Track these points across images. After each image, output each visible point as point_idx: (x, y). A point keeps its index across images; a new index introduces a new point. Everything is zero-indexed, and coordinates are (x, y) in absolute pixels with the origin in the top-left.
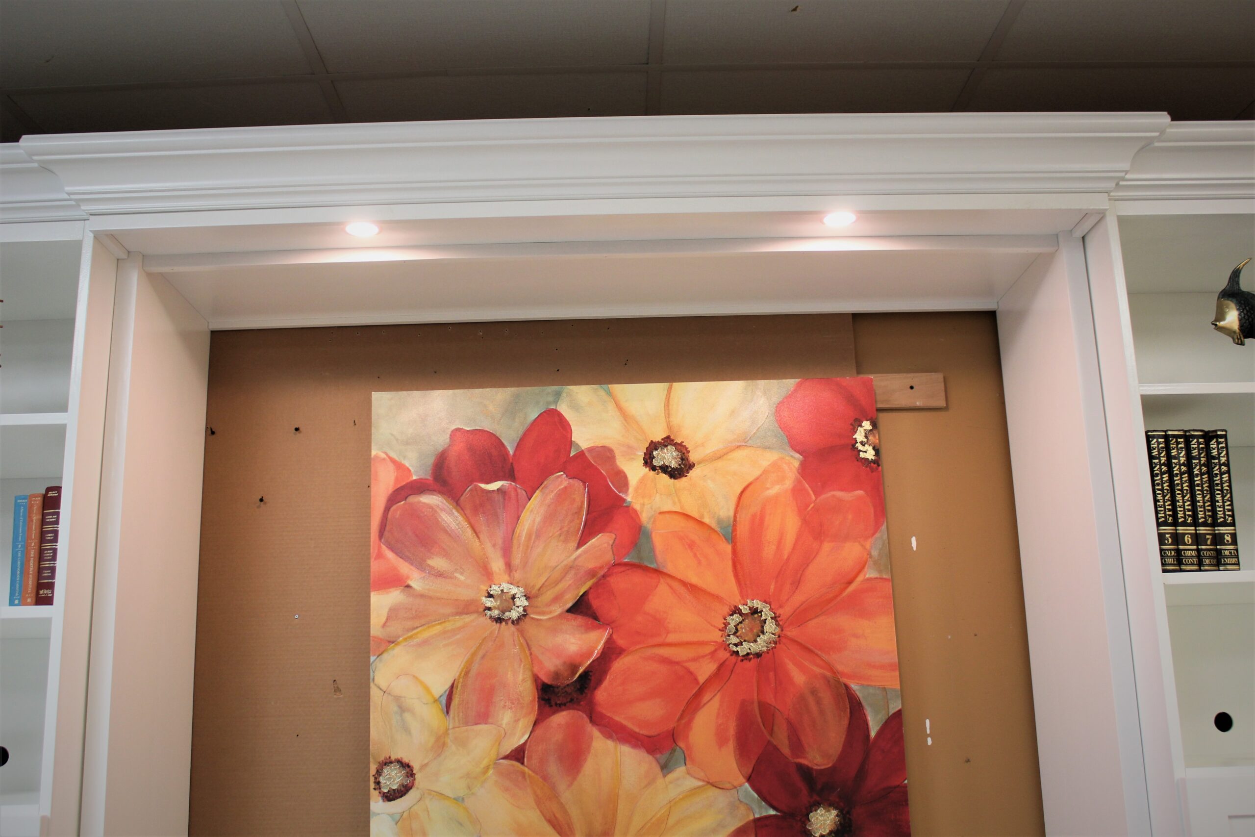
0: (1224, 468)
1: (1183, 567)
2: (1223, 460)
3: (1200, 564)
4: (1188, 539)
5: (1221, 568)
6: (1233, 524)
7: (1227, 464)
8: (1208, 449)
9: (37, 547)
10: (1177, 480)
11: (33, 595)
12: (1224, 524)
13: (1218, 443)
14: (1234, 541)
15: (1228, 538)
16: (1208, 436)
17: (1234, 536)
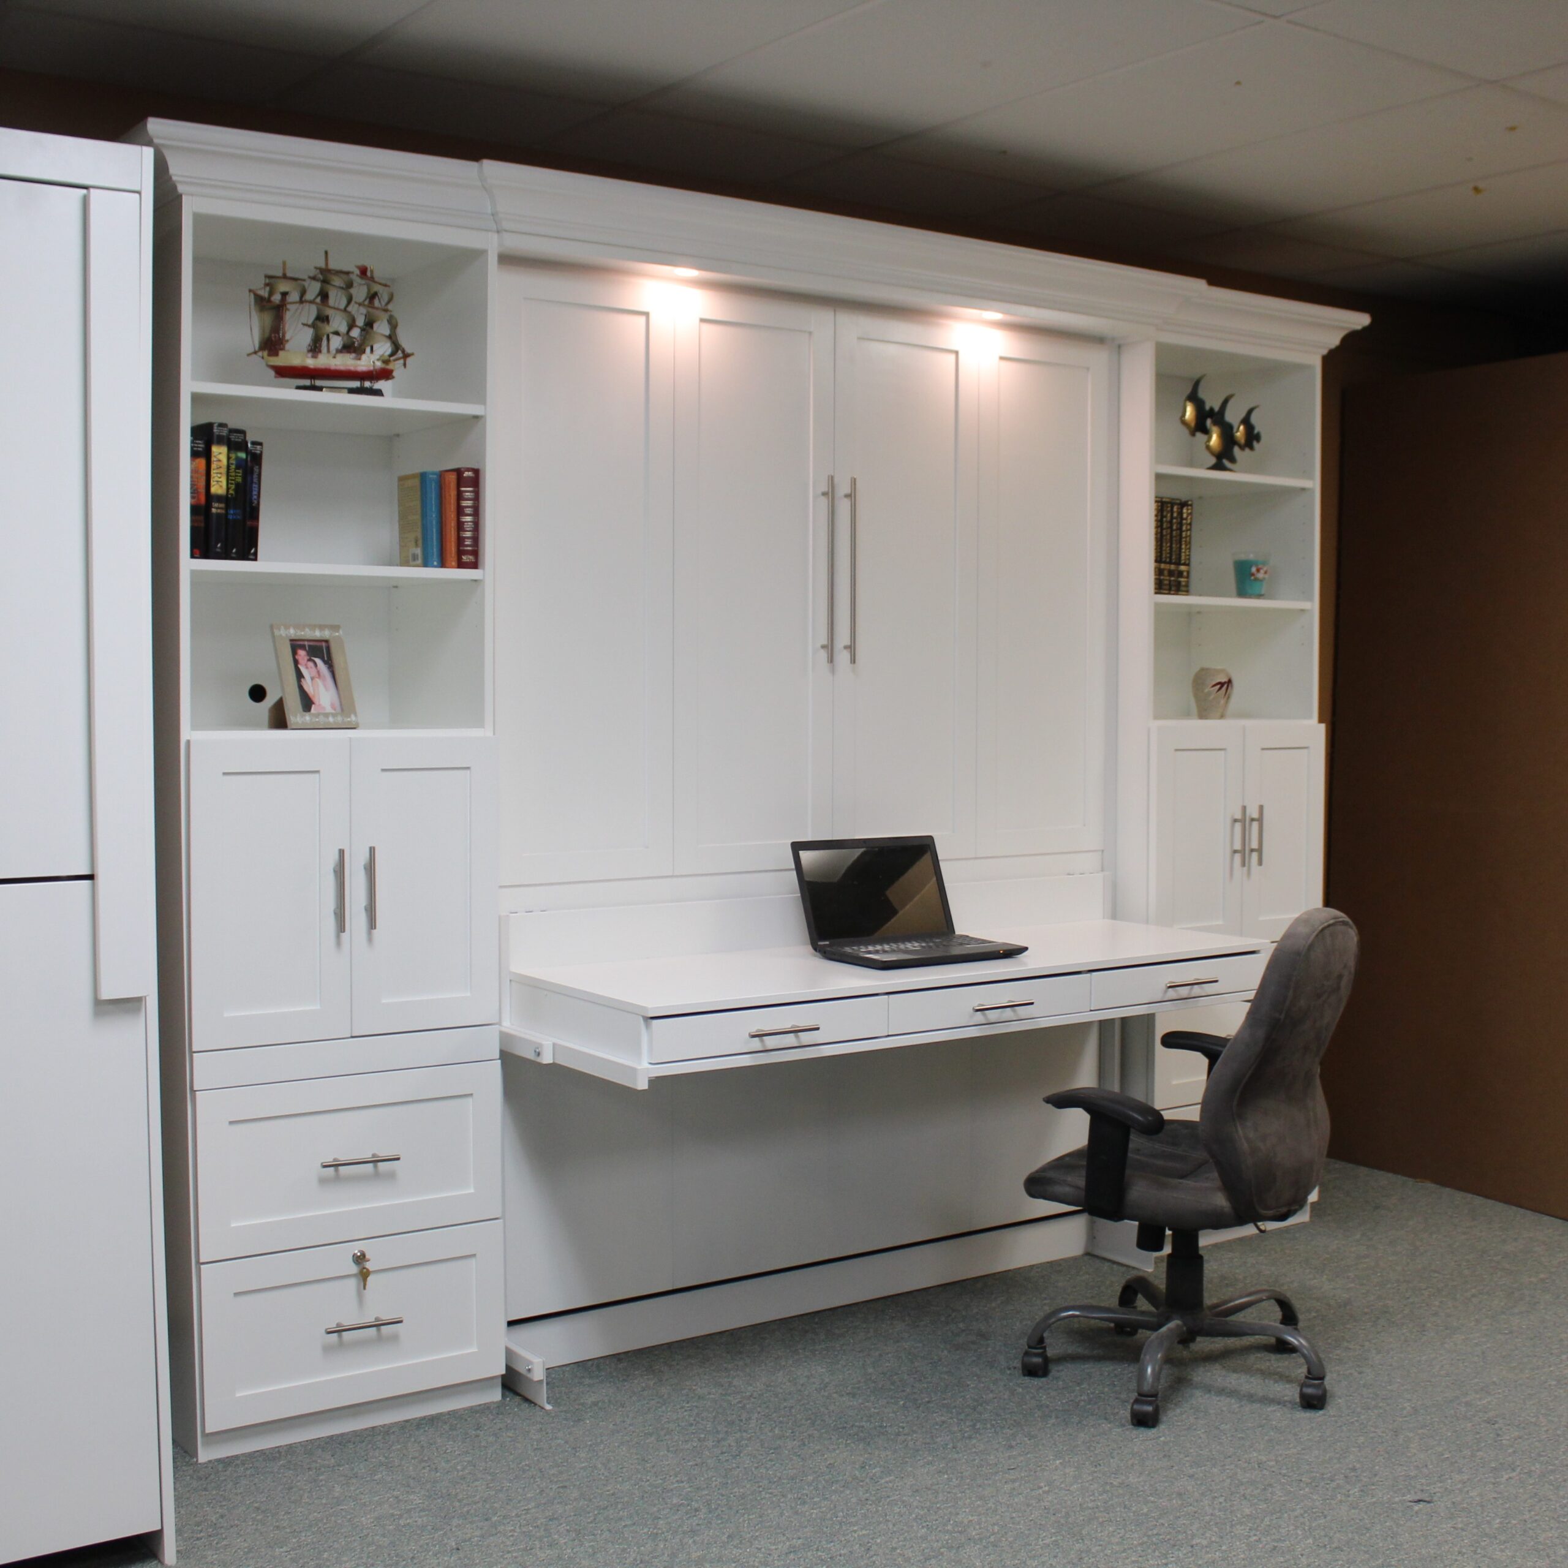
0: (1189, 527)
1: (1162, 591)
2: (1189, 521)
3: (1170, 590)
4: (1166, 573)
5: (1180, 593)
6: (1188, 565)
7: (1190, 524)
8: (1181, 513)
9: (456, 519)
10: (1164, 532)
11: (455, 559)
12: (1184, 564)
13: (1188, 510)
14: (1188, 577)
15: (1185, 574)
16: (1183, 504)
17: (1188, 572)
